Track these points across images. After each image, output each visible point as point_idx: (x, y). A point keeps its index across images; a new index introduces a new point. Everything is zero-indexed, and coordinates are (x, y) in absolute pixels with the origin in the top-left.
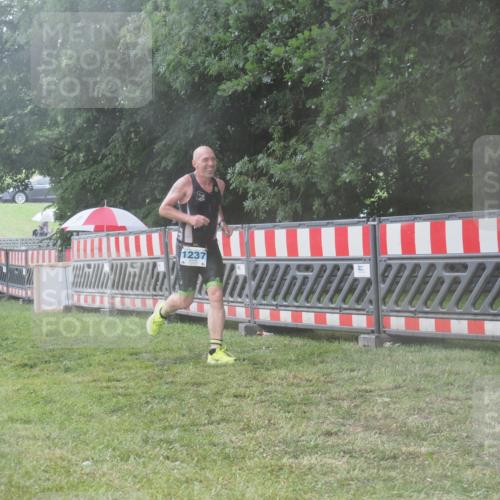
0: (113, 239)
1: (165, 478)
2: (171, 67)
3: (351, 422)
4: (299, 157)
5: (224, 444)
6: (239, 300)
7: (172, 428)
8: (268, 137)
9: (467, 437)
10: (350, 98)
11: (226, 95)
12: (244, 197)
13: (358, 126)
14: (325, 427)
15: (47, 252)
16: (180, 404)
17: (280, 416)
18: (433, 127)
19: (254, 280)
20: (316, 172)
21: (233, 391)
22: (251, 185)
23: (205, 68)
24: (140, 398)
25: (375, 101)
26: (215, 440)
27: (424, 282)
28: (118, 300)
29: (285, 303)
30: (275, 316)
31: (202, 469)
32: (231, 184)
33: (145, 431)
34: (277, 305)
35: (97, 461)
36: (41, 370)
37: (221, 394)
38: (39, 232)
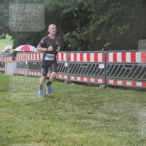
0: (29, 55)
1: (42, 125)
2: (48, 5)
3: (97, 110)
4: (85, 32)
5: (60, 115)
6: (65, 73)
7: (44, 110)
8: (76, 26)
9: (130, 115)
10: (101, 15)
11: (64, 13)
12: (68, 43)
13: (103, 24)
14: (89, 111)
15: (9, 58)
16: (47, 103)
17: (76, 108)
18: (124, 25)
19: (70, 68)
20: (90, 37)
21: (63, 100)
22: (70, 40)
23: (58, 5)
25: (108, 17)
26: (57, 114)
27: (119, 70)
28: (30, 72)
29: (79, 75)
30: (76, 78)
31: (53, 122)
32: (64, 40)
33: (37, 111)
34: (76, 75)
35: (22, 119)
36: (7, 92)
37: (59, 101)
38: (7, 52)
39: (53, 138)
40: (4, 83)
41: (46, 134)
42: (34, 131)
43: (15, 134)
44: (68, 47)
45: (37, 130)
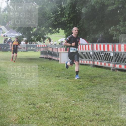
1: (93, 106)
2: (95, 3)
5: (108, 98)
6: (111, 62)
7: (94, 94)
8: (120, 21)
11: (109, 10)
12: (113, 36)
15: (63, 49)
16: (96, 88)
17: (122, 92)
19: (115, 57)
21: (109, 85)
22: (115, 33)
23: (104, 3)
24: (86, 86)
26: (105, 97)
29: (123, 63)
30: (120, 66)
31: (102, 104)
32: (110, 33)
33: (88, 94)
34: (121, 64)
35: (76, 101)
36: (61, 78)
37: (107, 86)
38: (61, 44)
39: (103, 118)
40: (60, 71)
41: (97, 115)
42: (87, 111)
43: (71, 114)
44: (113, 39)
45: (89, 111)
